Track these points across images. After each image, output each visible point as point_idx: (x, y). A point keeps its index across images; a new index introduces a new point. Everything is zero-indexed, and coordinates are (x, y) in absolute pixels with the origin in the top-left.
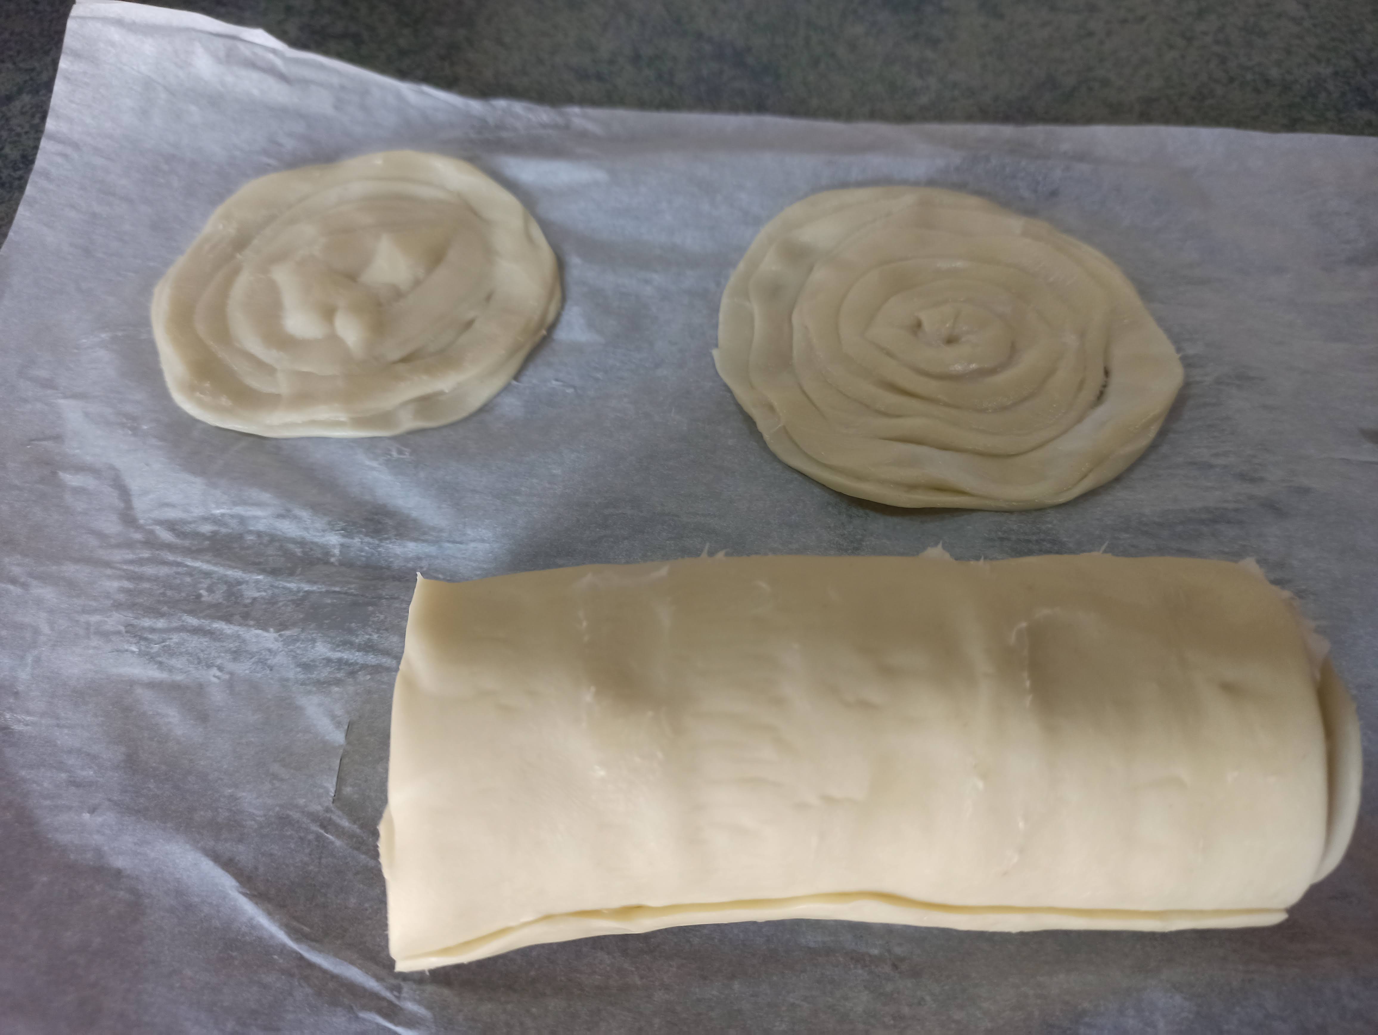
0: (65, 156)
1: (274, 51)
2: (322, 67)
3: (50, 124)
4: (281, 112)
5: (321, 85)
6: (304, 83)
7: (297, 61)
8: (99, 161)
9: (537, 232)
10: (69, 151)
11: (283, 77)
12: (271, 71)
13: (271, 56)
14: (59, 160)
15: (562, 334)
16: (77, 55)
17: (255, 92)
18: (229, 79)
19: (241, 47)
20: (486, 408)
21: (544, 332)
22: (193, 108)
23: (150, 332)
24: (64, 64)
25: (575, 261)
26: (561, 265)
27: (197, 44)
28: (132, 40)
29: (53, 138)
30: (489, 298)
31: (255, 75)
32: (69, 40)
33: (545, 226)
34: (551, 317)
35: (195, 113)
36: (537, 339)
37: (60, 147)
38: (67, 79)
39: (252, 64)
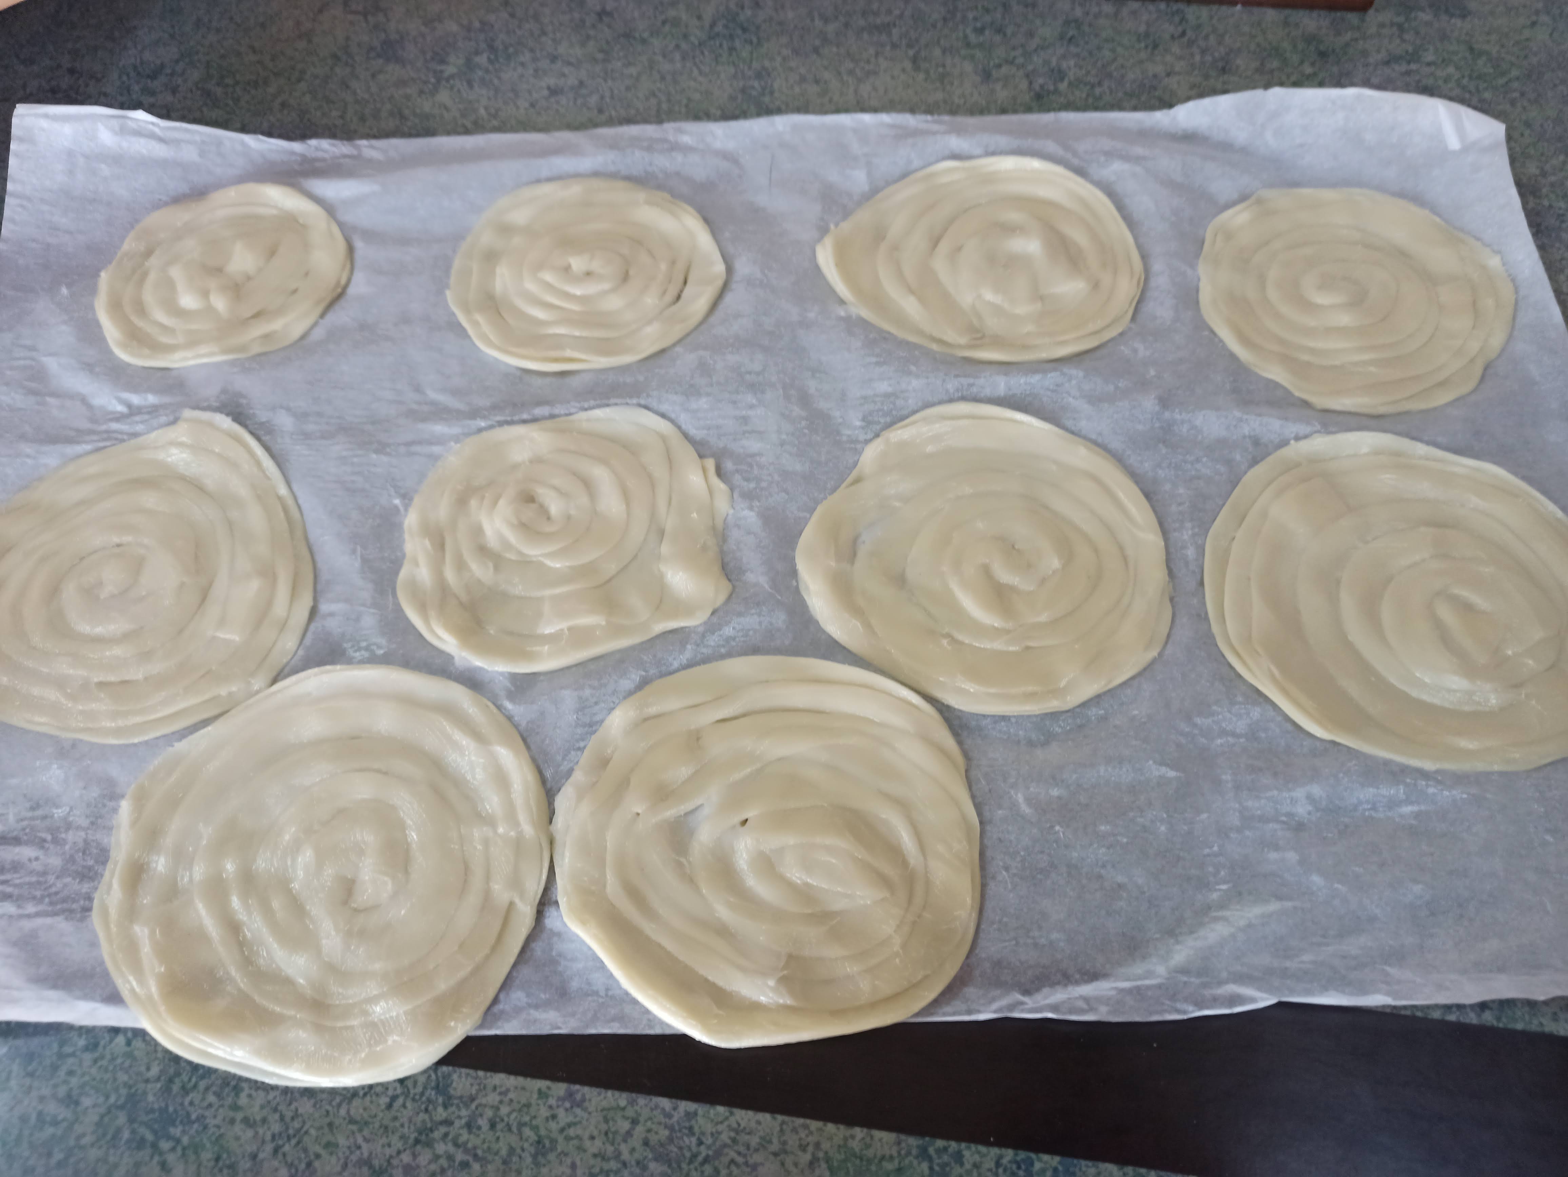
0: (22, 206)
1: (153, 124)
2: (187, 130)
3: (10, 186)
4: (163, 164)
5: (188, 142)
6: (176, 142)
7: (169, 128)
8: (46, 208)
9: (336, 230)
10: (25, 203)
11: (161, 140)
12: (152, 136)
13: (151, 127)
14: (20, 209)
15: (351, 291)
16: (21, 140)
17: (144, 151)
18: (125, 144)
19: (130, 123)
20: (303, 337)
21: (339, 290)
22: (103, 166)
23: (94, 313)
24: (13, 146)
25: (359, 244)
26: (351, 250)
27: (99, 124)
28: (56, 126)
29: (15, 195)
30: (307, 274)
31: (142, 141)
32: (14, 131)
33: (341, 225)
34: (343, 281)
35: (105, 170)
36: (335, 294)
37: (18, 201)
38: (17, 155)
39: (139, 133)
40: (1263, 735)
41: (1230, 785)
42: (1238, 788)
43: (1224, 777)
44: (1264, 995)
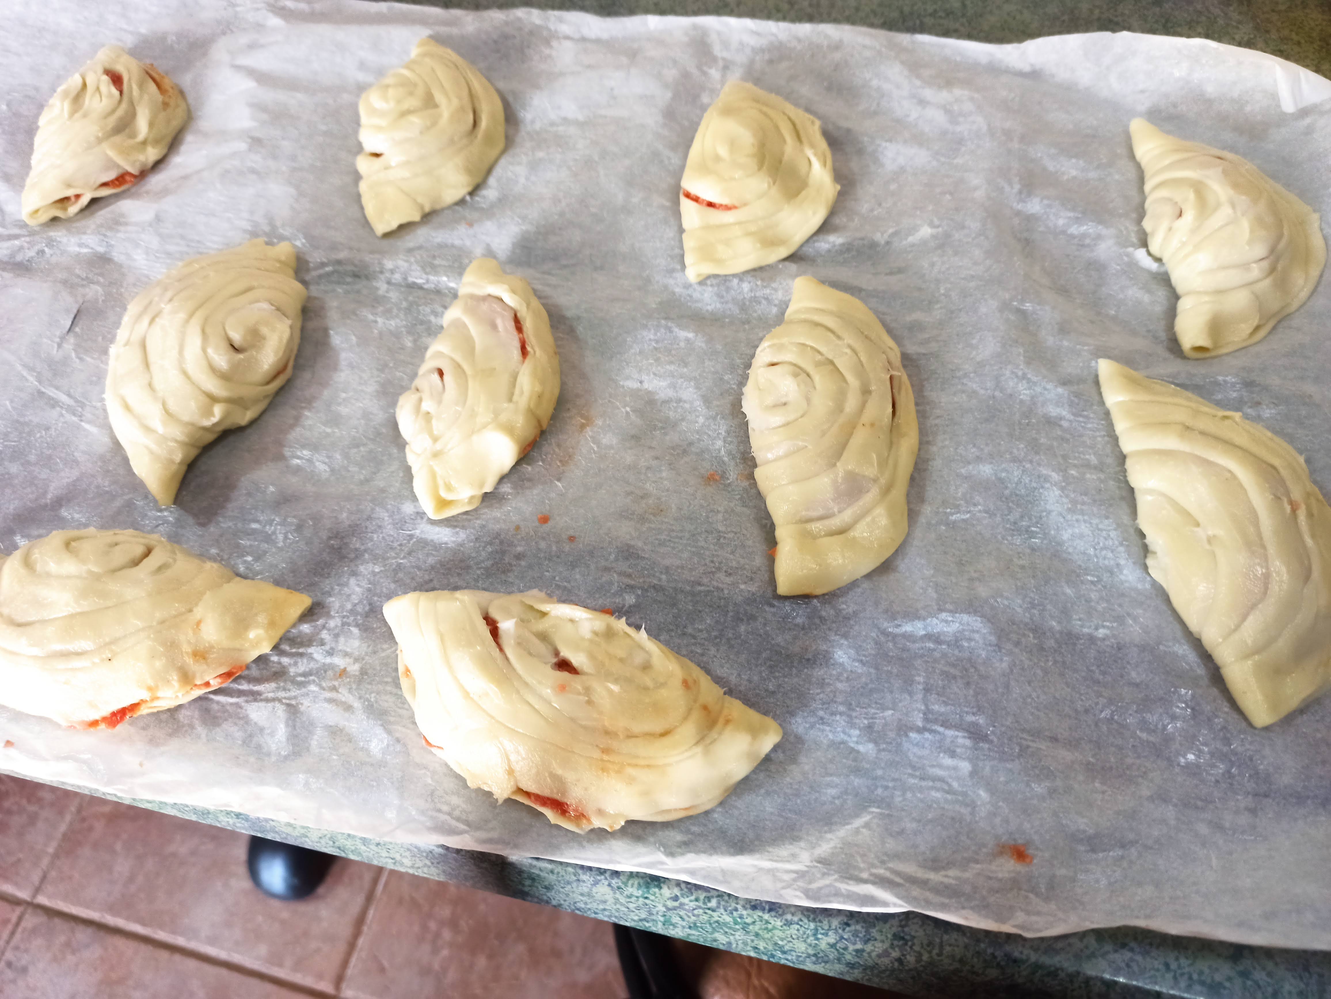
40: (966, 644)
41: (921, 687)
42: (927, 690)
43: (917, 678)
44: (900, 902)
